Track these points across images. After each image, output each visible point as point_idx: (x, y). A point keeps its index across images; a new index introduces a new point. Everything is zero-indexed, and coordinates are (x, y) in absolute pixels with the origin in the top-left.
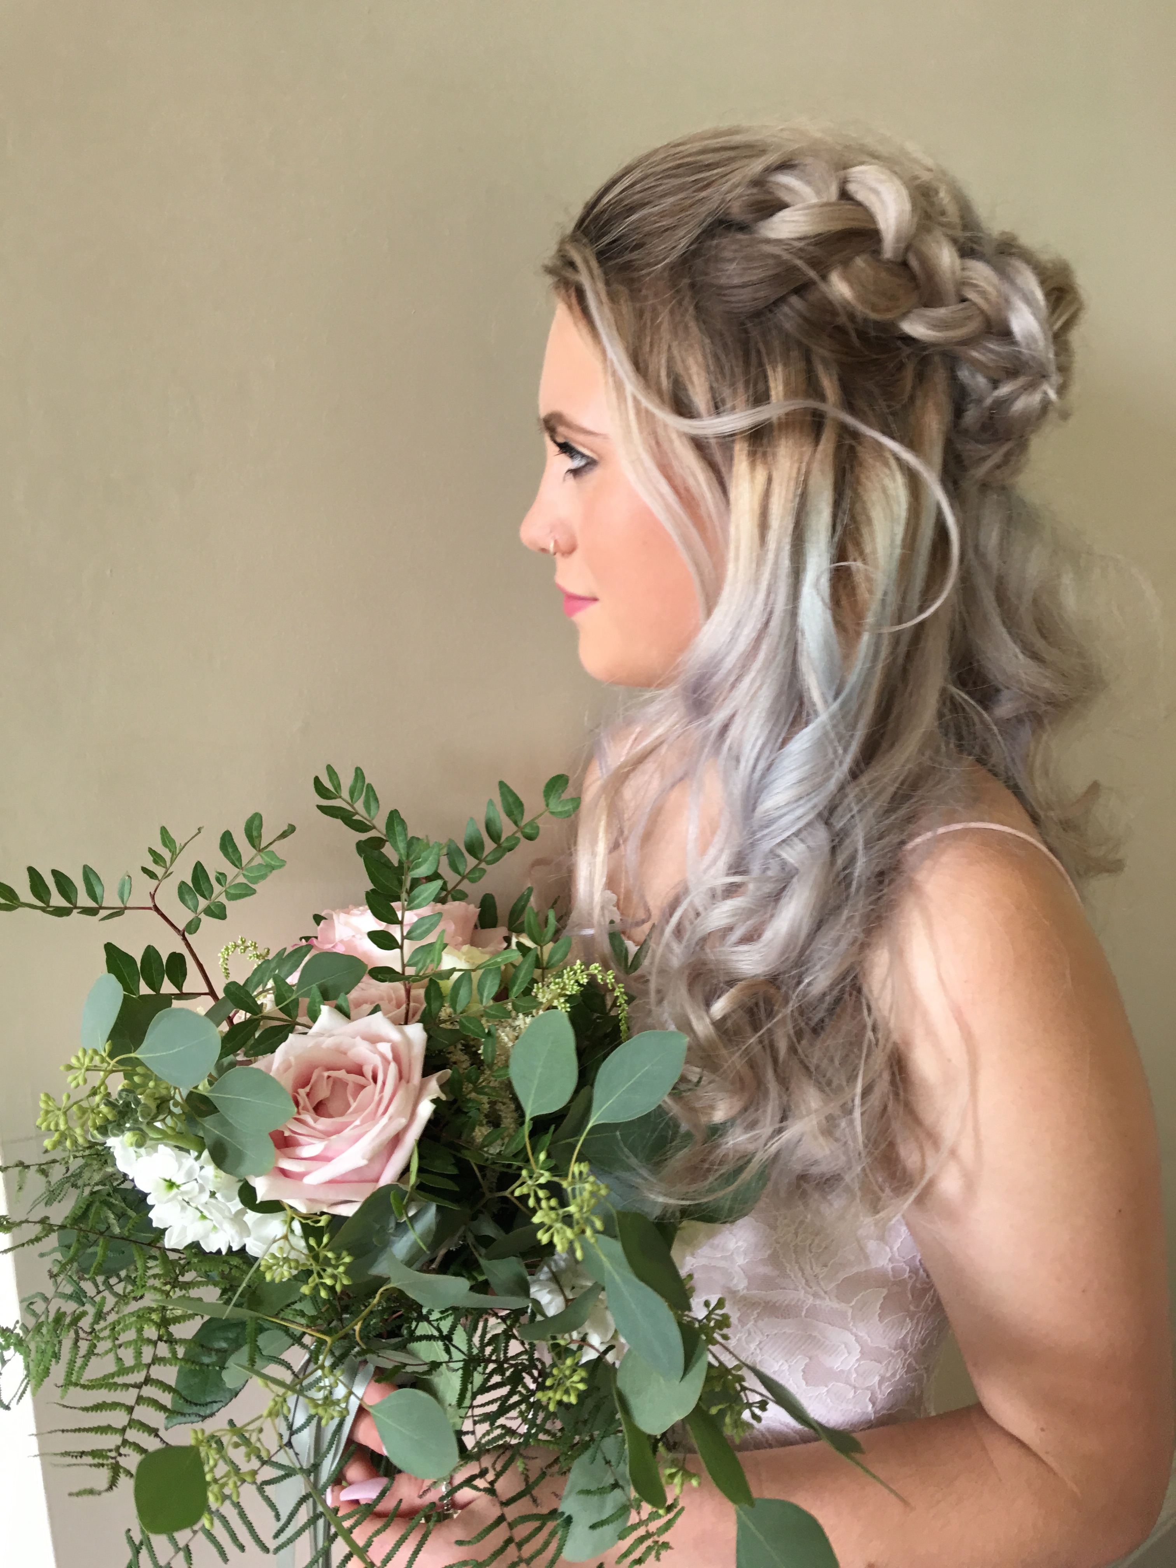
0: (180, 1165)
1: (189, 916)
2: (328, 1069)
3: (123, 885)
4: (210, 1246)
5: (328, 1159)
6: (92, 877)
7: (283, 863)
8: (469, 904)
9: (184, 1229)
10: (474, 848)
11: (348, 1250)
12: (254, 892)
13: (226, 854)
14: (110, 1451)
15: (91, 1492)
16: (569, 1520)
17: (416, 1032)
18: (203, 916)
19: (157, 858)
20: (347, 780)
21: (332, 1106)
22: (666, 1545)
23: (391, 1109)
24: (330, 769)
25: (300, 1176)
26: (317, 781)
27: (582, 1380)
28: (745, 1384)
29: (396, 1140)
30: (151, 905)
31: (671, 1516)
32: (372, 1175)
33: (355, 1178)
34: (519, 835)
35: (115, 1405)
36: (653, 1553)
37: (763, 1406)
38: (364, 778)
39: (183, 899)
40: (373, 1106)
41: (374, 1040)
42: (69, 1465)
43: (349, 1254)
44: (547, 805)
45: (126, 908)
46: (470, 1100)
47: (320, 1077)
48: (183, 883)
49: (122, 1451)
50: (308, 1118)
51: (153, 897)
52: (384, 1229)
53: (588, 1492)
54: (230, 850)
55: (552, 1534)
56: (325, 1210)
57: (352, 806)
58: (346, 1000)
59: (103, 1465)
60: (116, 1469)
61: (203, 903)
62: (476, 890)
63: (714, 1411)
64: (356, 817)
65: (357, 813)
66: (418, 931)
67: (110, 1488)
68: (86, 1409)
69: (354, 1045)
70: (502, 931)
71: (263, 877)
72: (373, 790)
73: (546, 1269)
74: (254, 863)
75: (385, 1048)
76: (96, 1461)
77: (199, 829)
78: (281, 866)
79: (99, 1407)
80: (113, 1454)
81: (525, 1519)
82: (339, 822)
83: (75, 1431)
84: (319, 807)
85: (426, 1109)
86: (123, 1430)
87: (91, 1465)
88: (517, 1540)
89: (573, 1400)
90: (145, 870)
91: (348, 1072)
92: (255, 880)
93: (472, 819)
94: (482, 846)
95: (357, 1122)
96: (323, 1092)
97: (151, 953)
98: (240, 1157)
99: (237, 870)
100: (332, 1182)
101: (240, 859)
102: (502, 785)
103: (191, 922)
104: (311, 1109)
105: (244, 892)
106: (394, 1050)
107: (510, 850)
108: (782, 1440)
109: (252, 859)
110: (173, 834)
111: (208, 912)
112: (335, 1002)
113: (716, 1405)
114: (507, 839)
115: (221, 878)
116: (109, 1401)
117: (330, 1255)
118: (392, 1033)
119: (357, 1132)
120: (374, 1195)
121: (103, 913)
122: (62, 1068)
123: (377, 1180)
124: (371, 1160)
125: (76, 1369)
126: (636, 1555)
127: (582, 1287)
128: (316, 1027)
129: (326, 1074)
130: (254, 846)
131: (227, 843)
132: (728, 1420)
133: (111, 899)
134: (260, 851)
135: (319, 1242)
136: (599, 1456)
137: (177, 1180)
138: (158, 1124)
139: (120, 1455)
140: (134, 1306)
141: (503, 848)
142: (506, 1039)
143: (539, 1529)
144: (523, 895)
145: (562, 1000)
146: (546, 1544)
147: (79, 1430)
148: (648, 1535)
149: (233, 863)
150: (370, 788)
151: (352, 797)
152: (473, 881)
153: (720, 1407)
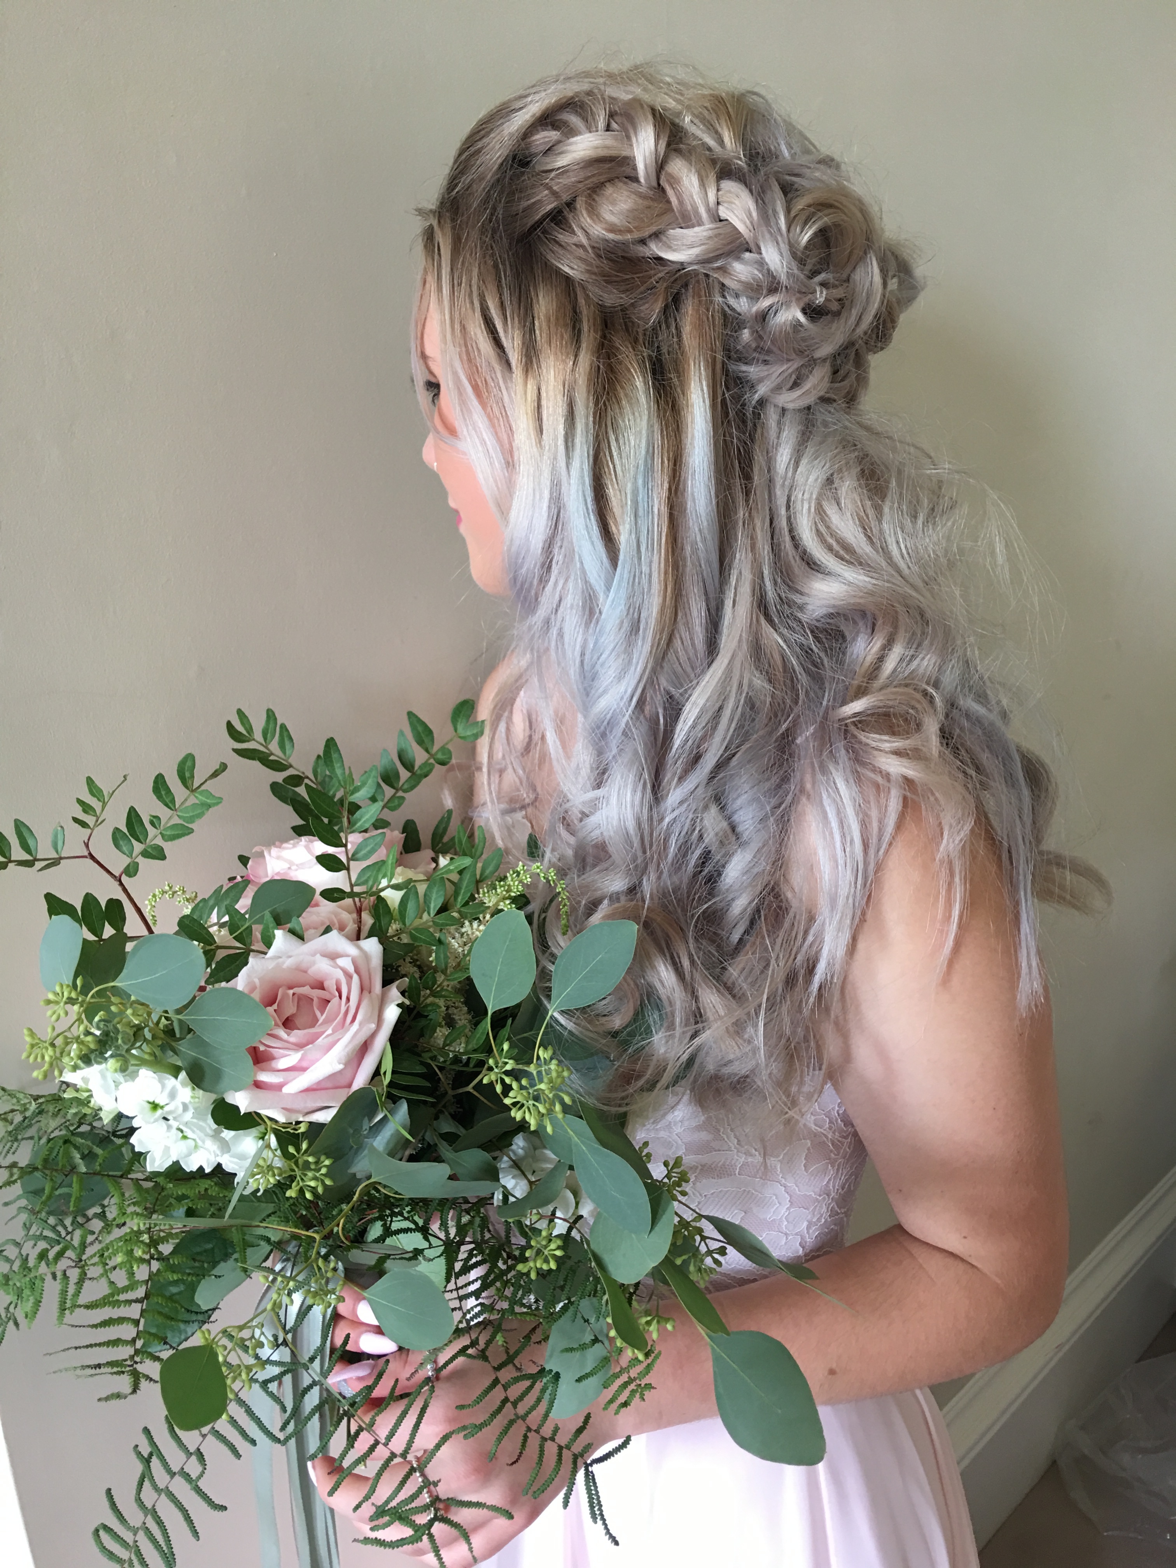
0: (163, 1086)
1: (126, 861)
2: (291, 988)
3: (56, 836)
4: (191, 1166)
5: (304, 1069)
6: (24, 830)
7: (219, 801)
8: (392, 831)
9: (167, 1149)
10: (390, 778)
11: (325, 1154)
12: (191, 831)
13: (159, 797)
14: (126, 1360)
15: (118, 1396)
16: (557, 1376)
17: (372, 946)
18: (140, 860)
19: (87, 808)
20: (258, 723)
21: (298, 1021)
22: (649, 1386)
23: (359, 1017)
24: (240, 712)
25: (279, 1087)
26: (229, 725)
27: (558, 1248)
28: (706, 1234)
29: (365, 1048)
30: (86, 853)
31: (649, 1361)
32: (344, 1081)
33: (329, 1085)
34: (432, 761)
35: (121, 1320)
36: (638, 1395)
37: (722, 1251)
38: (276, 719)
39: (117, 846)
40: (341, 1015)
41: (333, 957)
42: (91, 1375)
43: (328, 1158)
44: (456, 730)
45: (61, 858)
46: (427, 1006)
47: (285, 995)
48: (117, 830)
49: (137, 1359)
50: (282, 1033)
51: (87, 845)
52: (357, 1131)
53: (571, 1350)
54: (163, 793)
55: (543, 1391)
56: (301, 1119)
57: (266, 747)
58: (299, 923)
59: (123, 1372)
60: (136, 1377)
61: (138, 847)
62: (398, 818)
63: (679, 1262)
64: (272, 758)
65: (272, 754)
66: (363, 852)
67: (134, 1391)
68: (95, 1326)
69: (314, 963)
70: (428, 853)
71: (200, 815)
72: (287, 730)
73: (505, 1158)
74: (188, 803)
75: (346, 963)
76: (115, 1370)
77: (125, 777)
78: (218, 803)
79: (106, 1323)
80: (129, 1363)
81: (516, 1380)
82: (256, 764)
83: (87, 1347)
84: (235, 750)
85: (392, 1013)
86: (133, 1341)
87: (112, 1374)
88: (512, 1400)
89: (553, 1265)
90: (76, 820)
91: (312, 988)
92: (191, 820)
93: (385, 750)
94: (397, 775)
95: (329, 1031)
96: (290, 1009)
97: (89, 900)
98: (218, 1075)
99: (170, 812)
100: (307, 1090)
101: (173, 801)
102: (410, 714)
103: (129, 865)
104: (280, 1024)
105: (181, 832)
106: (354, 962)
107: (426, 776)
108: (740, 1281)
109: (186, 800)
110: (98, 782)
111: (145, 854)
112: (289, 926)
113: (680, 1256)
114: (420, 767)
115: (155, 821)
116: (115, 1317)
117: (311, 1159)
118: (350, 949)
119: (330, 1039)
120: (349, 1098)
121: (39, 865)
122: (42, 1003)
123: (350, 1086)
124: (346, 1064)
125: (69, 1297)
126: (622, 1399)
127: (543, 1170)
128: (271, 952)
129: (291, 992)
130: (187, 787)
131: (160, 786)
132: (692, 1268)
133: (45, 851)
134: (193, 791)
135: (298, 1150)
136: (579, 1315)
137: (161, 1101)
138: (134, 1052)
139: (136, 1363)
140: (117, 1233)
141: (418, 777)
142: (456, 945)
143: (531, 1387)
144: (443, 817)
145: (508, 902)
146: (539, 1400)
147: (91, 1346)
148: (631, 1381)
149: (167, 805)
150: (283, 727)
151: (265, 739)
152: (393, 809)
153: (685, 1257)
